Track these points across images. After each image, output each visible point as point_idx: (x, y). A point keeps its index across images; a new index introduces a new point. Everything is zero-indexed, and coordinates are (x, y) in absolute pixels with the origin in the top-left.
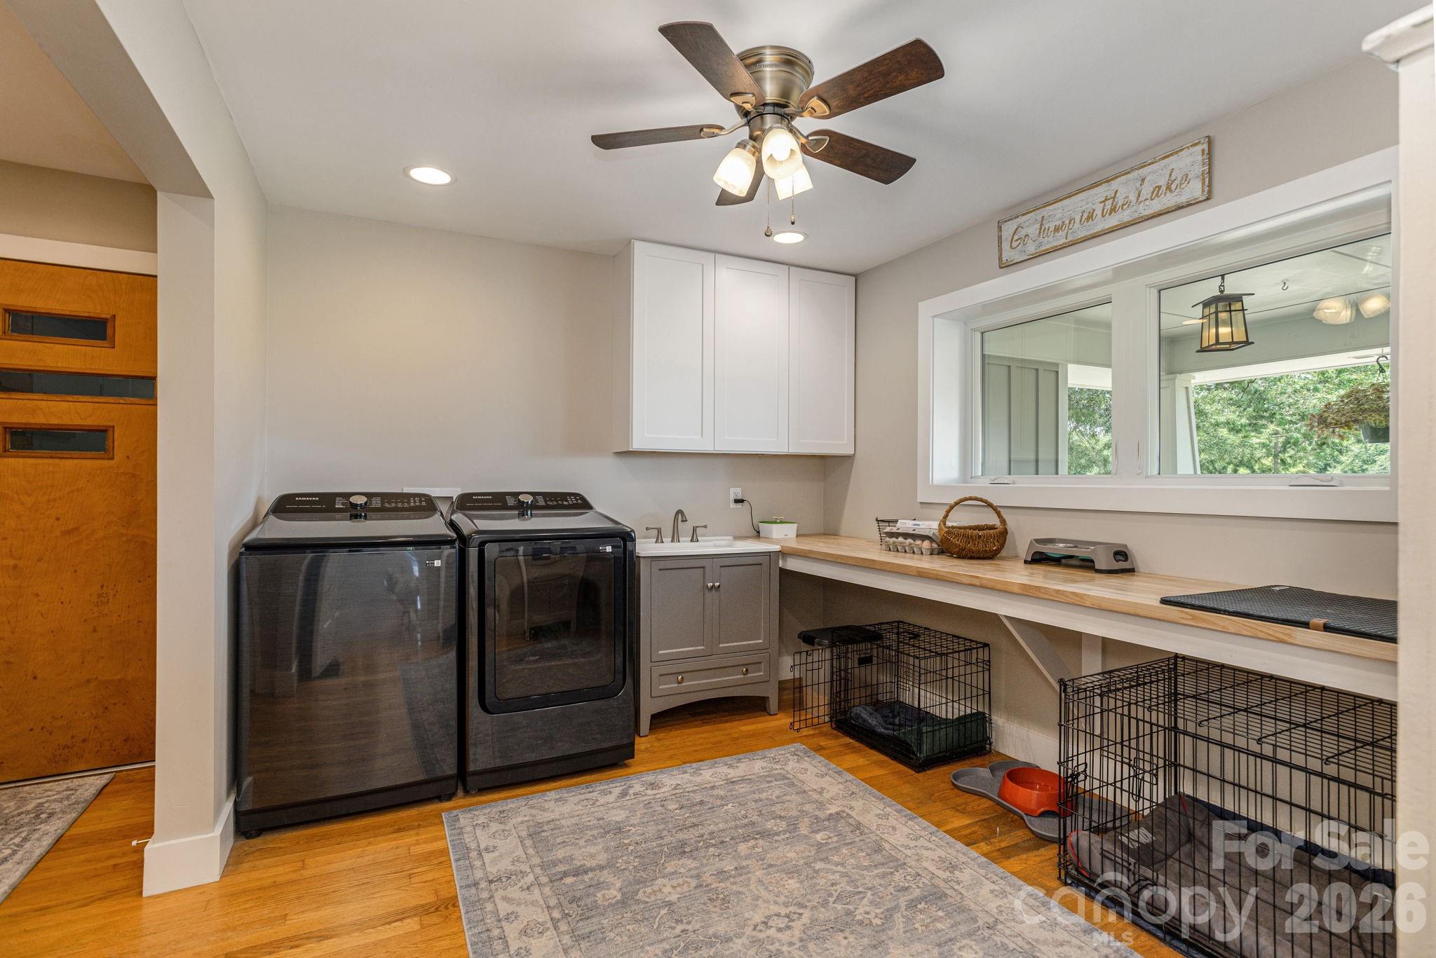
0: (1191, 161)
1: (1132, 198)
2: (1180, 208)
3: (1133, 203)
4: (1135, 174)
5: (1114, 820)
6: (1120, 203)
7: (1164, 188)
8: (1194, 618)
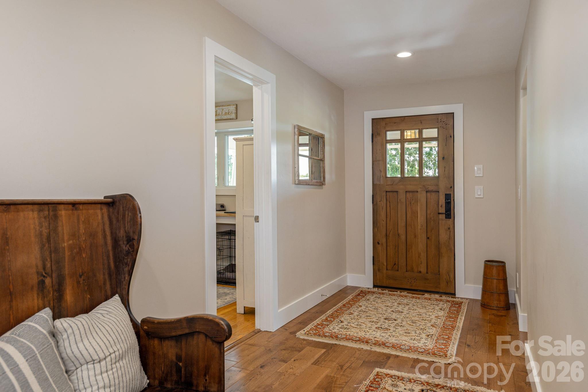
0: (232, 108)
1: (221, 113)
2: (230, 119)
3: (221, 115)
4: (221, 107)
5: (220, 268)
6: (218, 114)
7: (227, 113)
8: (230, 215)
